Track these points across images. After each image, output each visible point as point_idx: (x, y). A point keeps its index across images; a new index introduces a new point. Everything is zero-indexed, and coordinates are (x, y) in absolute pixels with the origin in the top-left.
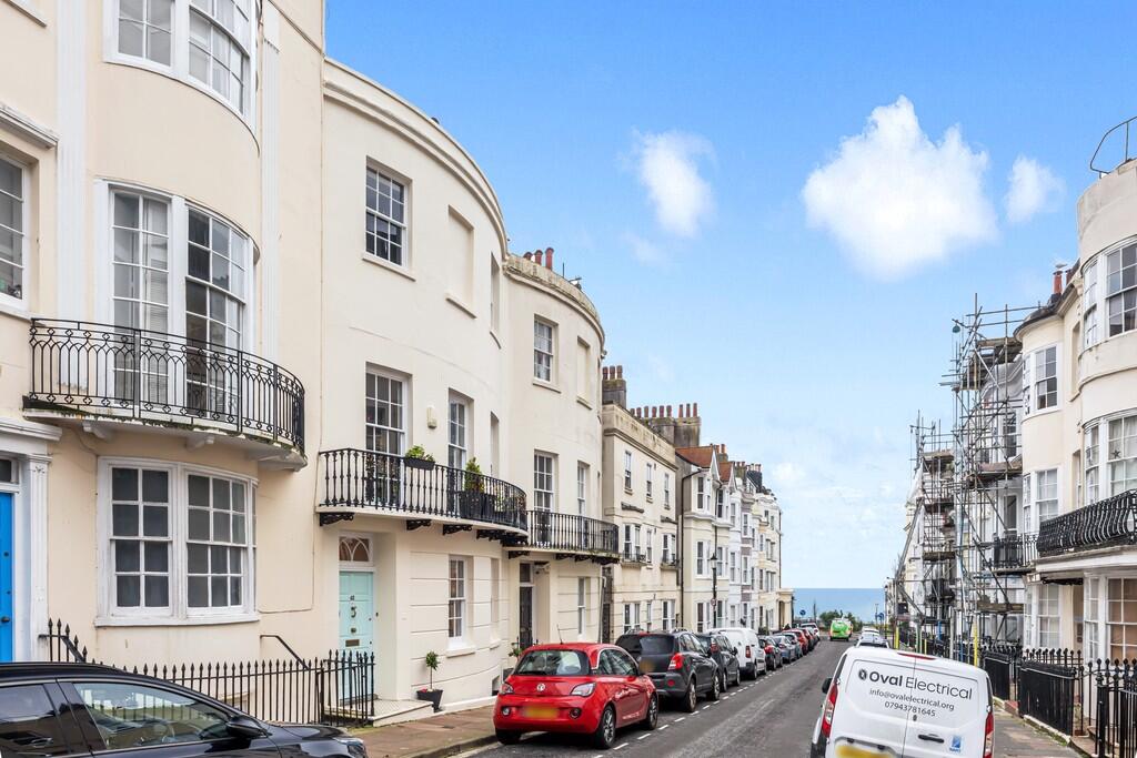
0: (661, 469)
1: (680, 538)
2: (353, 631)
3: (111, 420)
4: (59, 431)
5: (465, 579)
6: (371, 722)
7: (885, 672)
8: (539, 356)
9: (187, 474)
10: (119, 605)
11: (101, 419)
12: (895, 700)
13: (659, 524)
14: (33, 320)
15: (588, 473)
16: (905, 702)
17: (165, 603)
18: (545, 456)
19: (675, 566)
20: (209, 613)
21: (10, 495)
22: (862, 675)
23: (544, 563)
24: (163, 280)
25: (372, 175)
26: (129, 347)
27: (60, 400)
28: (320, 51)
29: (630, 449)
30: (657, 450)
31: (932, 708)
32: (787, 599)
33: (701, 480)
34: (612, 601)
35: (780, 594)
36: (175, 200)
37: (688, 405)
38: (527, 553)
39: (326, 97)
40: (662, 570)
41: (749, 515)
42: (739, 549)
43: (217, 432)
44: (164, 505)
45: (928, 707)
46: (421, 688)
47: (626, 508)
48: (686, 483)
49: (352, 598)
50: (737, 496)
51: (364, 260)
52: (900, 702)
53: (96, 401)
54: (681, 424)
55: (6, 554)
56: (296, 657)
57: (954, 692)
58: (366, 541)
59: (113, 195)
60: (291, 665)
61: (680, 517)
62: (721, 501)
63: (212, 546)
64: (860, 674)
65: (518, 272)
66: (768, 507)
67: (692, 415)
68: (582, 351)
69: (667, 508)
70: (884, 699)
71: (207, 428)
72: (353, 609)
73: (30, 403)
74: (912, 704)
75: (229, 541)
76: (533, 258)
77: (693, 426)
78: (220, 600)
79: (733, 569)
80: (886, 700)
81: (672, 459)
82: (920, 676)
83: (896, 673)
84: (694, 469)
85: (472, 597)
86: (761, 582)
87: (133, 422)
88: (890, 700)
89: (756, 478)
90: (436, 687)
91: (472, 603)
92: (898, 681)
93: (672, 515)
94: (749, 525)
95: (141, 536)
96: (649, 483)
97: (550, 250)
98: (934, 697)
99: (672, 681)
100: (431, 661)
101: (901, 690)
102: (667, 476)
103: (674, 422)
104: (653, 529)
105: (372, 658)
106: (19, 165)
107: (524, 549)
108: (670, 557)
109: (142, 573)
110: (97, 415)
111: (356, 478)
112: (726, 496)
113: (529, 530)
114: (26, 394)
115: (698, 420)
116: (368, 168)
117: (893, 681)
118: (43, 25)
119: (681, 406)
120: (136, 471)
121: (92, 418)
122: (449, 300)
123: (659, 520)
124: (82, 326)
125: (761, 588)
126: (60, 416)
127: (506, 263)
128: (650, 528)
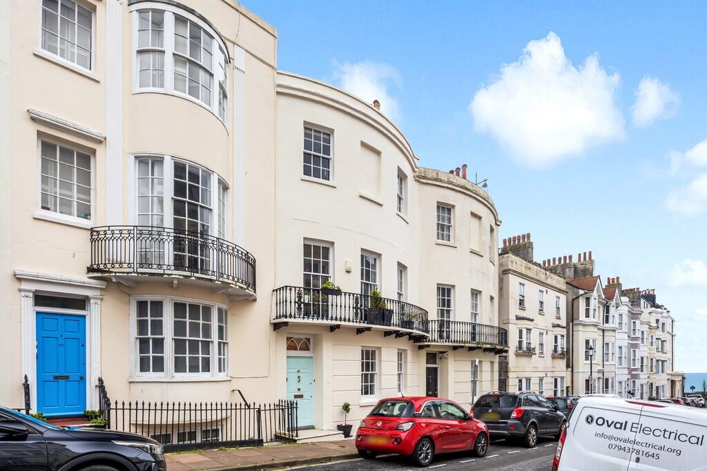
0: (552, 294)
1: (570, 337)
2: (299, 390)
3: (122, 274)
4: (105, 283)
5: (377, 361)
6: (295, 441)
7: (610, 417)
8: (441, 227)
9: (173, 302)
10: (141, 371)
11: (117, 274)
12: (618, 443)
13: (551, 328)
14: (92, 228)
15: (481, 296)
16: (628, 445)
17: (162, 370)
18: (446, 287)
19: (567, 356)
20: (187, 376)
21: (84, 316)
22: (589, 419)
23: (445, 352)
24: (161, 202)
25: (308, 132)
26: (132, 236)
27: (102, 267)
28: (273, 68)
29: (523, 281)
30: (549, 281)
31: (656, 452)
32: (678, 379)
33: (588, 299)
34: (508, 377)
35: (671, 375)
36: (166, 157)
37: (585, 253)
38: (428, 346)
39: (278, 93)
40: (553, 358)
41: (638, 322)
42: (626, 344)
43: (177, 276)
44: (161, 318)
45: (651, 451)
46: (339, 424)
47: (518, 318)
48: (575, 302)
49: (298, 371)
50: (624, 310)
51: (302, 180)
52: (623, 445)
53: (117, 266)
54: (579, 266)
55: (83, 345)
56: (245, 401)
57: (683, 438)
58: (308, 340)
59: (137, 162)
60: (241, 405)
61: (571, 324)
62: (608, 312)
63: (189, 340)
64: (587, 419)
65: (424, 178)
66: (659, 316)
67: (587, 259)
68: (475, 221)
69: (559, 318)
70: (607, 442)
71: (172, 275)
72: (299, 377)
73: (90, 270)
74: (636, 447)
75: (199, 337)
76: (455, 173)
77: (588, 266)
78: (194, 369)
79: (620, 358)
80: (610, 442)
81: (564, 287)
82: (645, 422)
83: (621, 418)
84: (581, 292)
85: (380, 371)
86: (652, 366)
87: (133, 274)
88: (613, 442)
89: (650, 298)
90: (348, 423)
91: (380, 375)
92: (623, 426)
93: (563, 322)
94: (637, 328)
95: (149, 335)
96: (542, 303)
97: (465, 166)
98: (660, 441)
99: (512, 425)
100: (346, 408)
101: (627, 434)
102: (558, 298)
103: (574, 265)
104: (545, 332)
105: (296, 404)
106: (89, 154)
107: (426, 343)
108: (559, 350)
109: (151, 354)
110: (116, 273)
111: (291, 302)
112: (612, 310)
113: (431, 332)
114: (89, 266)
115: (591, 261)
116: (305, 128)
117: (618, 425)
118: (98, 82)
119: (580, 255)
120: (147, 302)
121: (114, 274)
122: (361, 196)
123: (551, 325)
124: (111, 228)
125: (652, 371)
126: (100, 275)
127: (417, 173)
128: (542, 331)
